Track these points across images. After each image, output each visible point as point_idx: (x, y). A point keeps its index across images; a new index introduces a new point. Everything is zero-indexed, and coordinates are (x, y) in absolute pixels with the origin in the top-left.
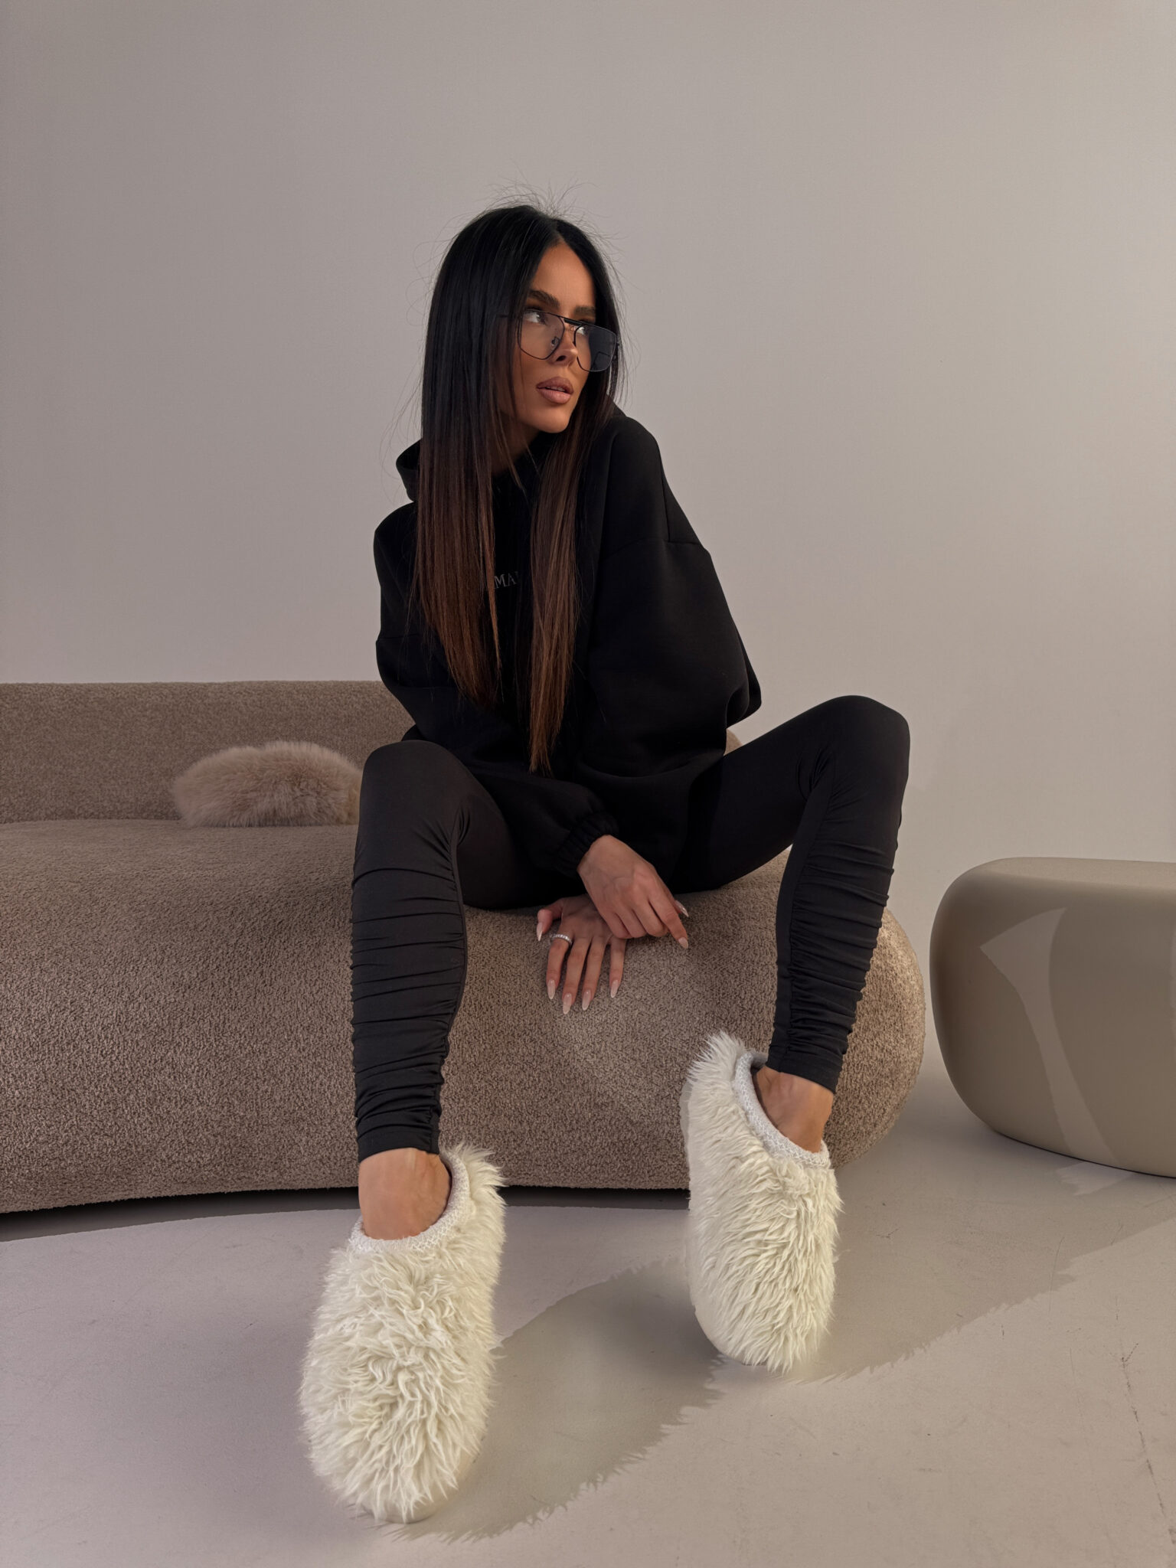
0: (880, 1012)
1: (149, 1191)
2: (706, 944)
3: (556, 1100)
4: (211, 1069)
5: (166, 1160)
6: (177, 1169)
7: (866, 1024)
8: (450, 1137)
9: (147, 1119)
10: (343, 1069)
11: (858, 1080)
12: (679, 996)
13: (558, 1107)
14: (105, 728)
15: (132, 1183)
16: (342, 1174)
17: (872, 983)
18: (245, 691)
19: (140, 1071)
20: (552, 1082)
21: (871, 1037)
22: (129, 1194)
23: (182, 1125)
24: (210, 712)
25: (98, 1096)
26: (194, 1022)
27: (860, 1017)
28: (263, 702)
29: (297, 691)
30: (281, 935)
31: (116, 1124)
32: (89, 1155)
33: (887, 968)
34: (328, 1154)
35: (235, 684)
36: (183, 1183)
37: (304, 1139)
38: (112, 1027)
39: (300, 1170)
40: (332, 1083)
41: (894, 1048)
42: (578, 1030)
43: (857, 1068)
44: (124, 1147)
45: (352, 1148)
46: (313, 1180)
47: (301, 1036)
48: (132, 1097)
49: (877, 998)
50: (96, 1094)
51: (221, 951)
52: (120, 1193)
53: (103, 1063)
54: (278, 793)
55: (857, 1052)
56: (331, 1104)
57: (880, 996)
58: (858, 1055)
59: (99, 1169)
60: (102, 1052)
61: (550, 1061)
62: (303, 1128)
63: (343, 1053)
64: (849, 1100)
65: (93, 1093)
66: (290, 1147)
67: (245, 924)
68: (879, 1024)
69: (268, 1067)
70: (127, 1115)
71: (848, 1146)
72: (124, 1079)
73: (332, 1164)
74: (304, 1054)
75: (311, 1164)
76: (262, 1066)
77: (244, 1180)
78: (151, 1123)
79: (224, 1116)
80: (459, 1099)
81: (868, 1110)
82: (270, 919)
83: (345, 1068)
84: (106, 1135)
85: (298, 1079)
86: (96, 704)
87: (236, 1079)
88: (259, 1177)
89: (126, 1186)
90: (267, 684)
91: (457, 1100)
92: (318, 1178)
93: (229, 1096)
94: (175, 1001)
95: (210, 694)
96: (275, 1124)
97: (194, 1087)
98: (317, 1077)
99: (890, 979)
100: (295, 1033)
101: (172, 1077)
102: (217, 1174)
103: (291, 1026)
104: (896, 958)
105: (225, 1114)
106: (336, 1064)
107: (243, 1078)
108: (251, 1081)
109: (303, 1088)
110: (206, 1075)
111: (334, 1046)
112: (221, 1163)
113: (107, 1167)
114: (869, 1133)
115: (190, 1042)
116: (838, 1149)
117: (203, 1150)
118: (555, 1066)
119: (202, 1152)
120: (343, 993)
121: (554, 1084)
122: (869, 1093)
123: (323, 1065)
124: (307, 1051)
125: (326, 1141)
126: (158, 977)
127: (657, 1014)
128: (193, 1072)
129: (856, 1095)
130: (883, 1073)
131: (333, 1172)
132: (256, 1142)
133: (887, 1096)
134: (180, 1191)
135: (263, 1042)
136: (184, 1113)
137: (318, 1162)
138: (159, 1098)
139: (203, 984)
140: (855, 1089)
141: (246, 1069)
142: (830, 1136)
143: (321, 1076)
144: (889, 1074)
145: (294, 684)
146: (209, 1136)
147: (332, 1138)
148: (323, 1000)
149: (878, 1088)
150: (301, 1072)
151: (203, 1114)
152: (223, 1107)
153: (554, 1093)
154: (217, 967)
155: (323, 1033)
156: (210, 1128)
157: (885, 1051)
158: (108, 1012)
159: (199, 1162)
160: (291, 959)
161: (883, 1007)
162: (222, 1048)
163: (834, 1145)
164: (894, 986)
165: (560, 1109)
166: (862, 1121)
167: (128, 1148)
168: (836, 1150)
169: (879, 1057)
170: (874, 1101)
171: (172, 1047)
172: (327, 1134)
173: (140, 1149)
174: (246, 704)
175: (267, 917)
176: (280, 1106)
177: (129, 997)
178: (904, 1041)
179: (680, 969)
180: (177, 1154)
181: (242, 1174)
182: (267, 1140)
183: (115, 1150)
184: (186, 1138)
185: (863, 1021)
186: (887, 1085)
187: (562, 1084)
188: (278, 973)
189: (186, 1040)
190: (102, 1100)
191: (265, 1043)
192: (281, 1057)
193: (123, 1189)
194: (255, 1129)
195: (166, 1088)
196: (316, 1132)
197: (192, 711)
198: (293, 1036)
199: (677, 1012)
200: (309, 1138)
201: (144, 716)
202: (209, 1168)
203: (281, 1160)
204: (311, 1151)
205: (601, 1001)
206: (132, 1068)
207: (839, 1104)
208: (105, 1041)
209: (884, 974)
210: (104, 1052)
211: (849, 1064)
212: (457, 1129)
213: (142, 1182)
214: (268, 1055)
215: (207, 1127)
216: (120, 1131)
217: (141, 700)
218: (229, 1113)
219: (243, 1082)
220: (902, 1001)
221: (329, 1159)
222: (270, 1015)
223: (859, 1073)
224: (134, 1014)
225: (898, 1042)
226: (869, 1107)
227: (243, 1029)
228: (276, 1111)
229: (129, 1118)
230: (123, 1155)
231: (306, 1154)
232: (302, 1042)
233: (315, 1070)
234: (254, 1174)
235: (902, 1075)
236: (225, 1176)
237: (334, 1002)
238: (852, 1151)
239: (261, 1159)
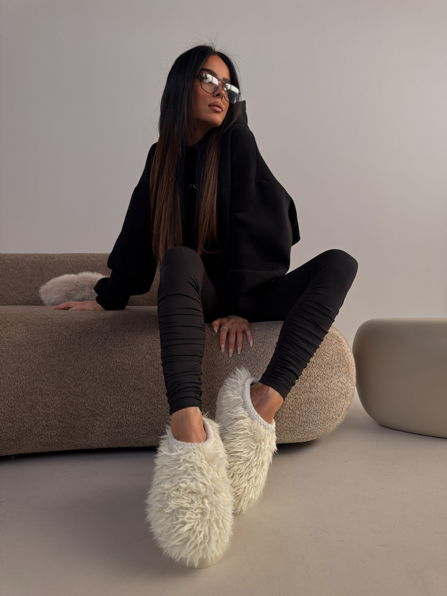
0: (341, 368)
1: (29, 449)
2: (269, 338)
3: (208, 404)
4: (58, 392)
5: (37, 434)
6: (41, 438)
7: (335, 372)
8: (162, 422)
9: (29, 414)
10: (116, 391)
11: (332, 395)
12: (259, 359)
13: (208, 407)
14: (12, 270)
15: (21, 445)
16: (114, 440)
17: (337, 356)
18: (70, 256)
19: (26, 393)
20: (206, 396)
21: (337, 377)
22: (19, 451)
23: (44, 418)
24: (55, 264)
25: (7, 404)
26: (51, 372)
27: (333, 369)
28: (77, 260)
29: (92, 256)
30: (89, 335)
31: (15, 417)
32: (2, 431)
33: (343, 350)
34: (108, 431)
35: (66, 254)
36: (44, 445)
37: (98, 424)
38: (14, 373)
39: (96, 438)
40: (111, 398)
41: (346, 382)
42: (217, 373)
43: (332, 390)
44: (18, 428)
45: (119, 428)
46: (101, 443)
47: (98, 377)
48: (23, 404)
49: (339, 361)
50: (7, 403)
51: (63, 342)
52: (15, 450)
53: (10, 389)
54: (85, 291)
55: (332, 383)
56: (110, 407)
57: (340, 361)
58: (332, 385)
59: (6, 438)
60: (10, 384)
61: (205, 387)
62: (98, 418)
63: (116, 385)
64: (329, 404)
65: (5, 403)
66: (92, 427)
67: (73, 331)
68: (340, 372)
69: (83, 391)
70: (20, 413)
71: (328, 424)
72: (19, 396)
73: (110, 435)
74: (99, 385)
75: (101, 435)
76: (80, 391)
77: (71, 443)
78: (30, 417)
79: (63, 413)
80: (166, 404)
81: (337, 409)
82: (84, 329)
83: (117, 391)
84: (10, 422)
85: (96, 396)
86: (8, 261)
87: (68, 396)
88: (78, 442)
89: (18, 446)
90: (79, 254)
91: (165, 405)
92: (104, 442)
93: (66, 404)
94: (43, 362)
95: (56, 257)
96: (86, 417)
97: (50, 400)
98: (104, 396)
99: (344, 354)
100: (95, 376)
101: (41, 396)
102: (59, 440)
103: (93, 373)
104: (345, 347)
105: (63, 412)
106: (113, 389)
107: (72, 396)
108: (75, 397)
109: (98, 400)
110: (56, 395)
111: (113, 382)
112: (61, 435)
113: (10, 437)
114: (336, 419)
115: (49, 380)
116: (324, 426)
117: (53, 429)
118: (207, 389)
119: (53, 430)
120: (116, 359)
121: (207, 397)
122: (337, 401)
123: (107, 390)
124: (100, 384)
125: (108, 424)
126: (35, 352)
127: (250, 366)
128: (50, 394)
129: (332, 402)
130: (342, 393)
131: (110, 439)
132: (77, 425)
133: (344, 403)
134: (42, 449)
135: (81, 380)
136: (45, 412)
137: (104, 434)
138: (34, 405)
139: (55, 355)
140: (332, 399)
141: (73, 392)
142: (321, 419)
143: (106, 395)
144: (344, 394)
145: (90, 254)
146: (56, 423)
147: (110, 423)
148: (107, 362)
149: (340, 399)
150: (98, 393)
151: (54, 412)
152: (63, 409)
153: (207, 401)
154: (61, 348)
155: (107, 376)
156: (57, 419)
157: (343, 384)
158: (13, 366)
159: (51, 435)
160: (94, 345)
161: (341, 365)
162: (63, 383)
163: (323, 423)
164: (345, 357)
165: (209, 408)
166: (334, 413)
167: (20, 428)
168: (323, 426)
169: (340, 386)
170: (339, 405)
171: (41, 382)
172: (108, 421)
173: (25, 429)
174: (70, 261)
175: (83, 328)
176: (88, 409)
177: (22, 361)
178: (350, 381)
179: (260, 348)
180: (42, 431)
181: (70, 441)
182: (82, 424)
183: (14, 429)
184: (46, 423)
185: (334, 371)
186: (344, 399)
187: (210, 397)
188: (88, 351)
189: (47, 379)
190: (9, 406)
191: (82, 381)
192: (89, 387)
193: (17, 448)
194: (77, 419)
195: (38, 400)
196: (103, 420)
197: (48, 264)
198: (94, 377)
199: (259, 365)
200: (100, 423)
201: (28, 265)
202: (55, 437)
203: (88, 433)
204: (101, 429)
205: (227, 361)
206: (23, 392)
207: (325, 405)
208: (11, 380)
209: (341, 352)
210: (11, 384)
211: (329, 389)
212: (165, 418)
213: (25, 445)
214: (83, 386)
215: (55, 419)
216: (17, 420)
217: (27, 259)
218: (65, 412)
219: (72, 398)
220: (349, 364)
221: (109, 433)
222: (84, 368)
223: (333, 392)
224: (24, 368)
225: (347, 380)
226: (337, 407)
227: (72, 375)
228: (86, 411)
229: (21, 414)
230: (18, 431)
231: (99, 431)
232: (98, 380)
233: (104, 392)
234: (75, 440)
235: (349, 395)
236: (63, 442)
237: (112, 363)
238: (329, 427)
239: (79, 433)
